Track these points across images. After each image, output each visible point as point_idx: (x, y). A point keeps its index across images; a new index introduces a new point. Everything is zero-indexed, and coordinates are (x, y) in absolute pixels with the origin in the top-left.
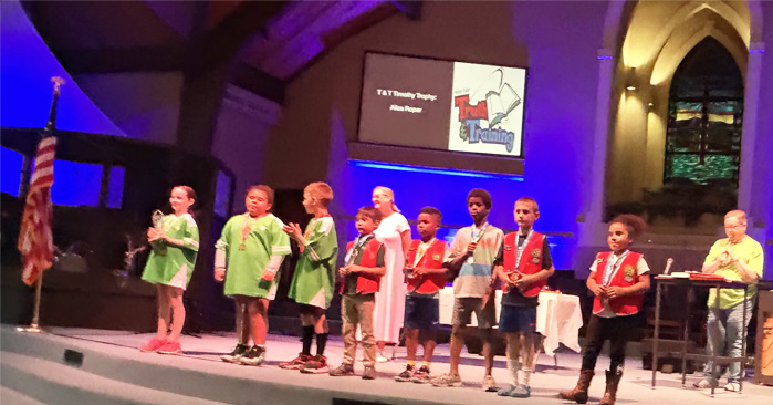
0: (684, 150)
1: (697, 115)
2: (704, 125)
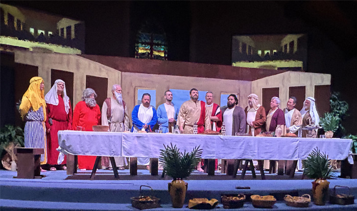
1: (148, 51)
2: (151, 56)
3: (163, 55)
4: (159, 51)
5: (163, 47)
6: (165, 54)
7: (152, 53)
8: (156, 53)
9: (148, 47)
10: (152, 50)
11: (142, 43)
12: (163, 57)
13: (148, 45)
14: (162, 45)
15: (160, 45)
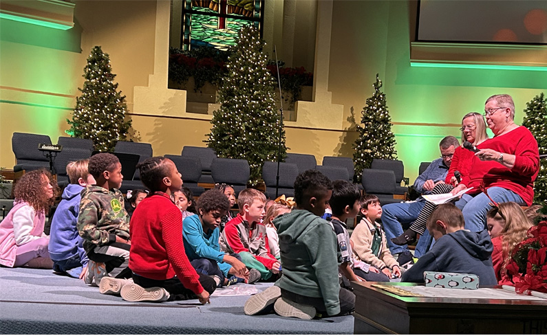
0: (203, 10)
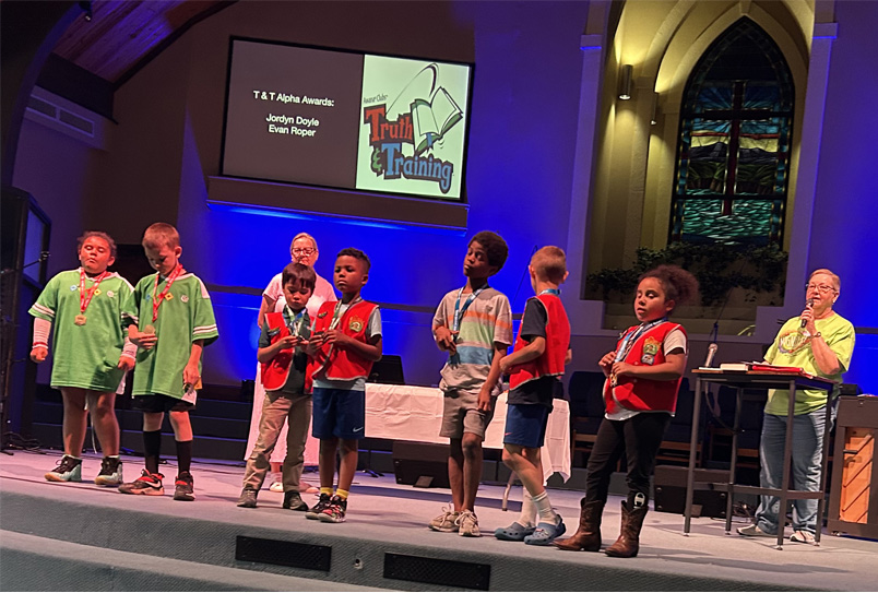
0: (699, 193)
1: (723, 139)
2: (733, 155)
3: (773, 148)
4: (759, 138)
5: (776, 121)
6: (781, 144)
7: (735, 144)
8: (750, 144)
9: (725, 127)
10: (735, 135)
11: (706, 116)
12: (772, 154)
13: (724, 119)
14: (774, 115)
15: (767, 115)
